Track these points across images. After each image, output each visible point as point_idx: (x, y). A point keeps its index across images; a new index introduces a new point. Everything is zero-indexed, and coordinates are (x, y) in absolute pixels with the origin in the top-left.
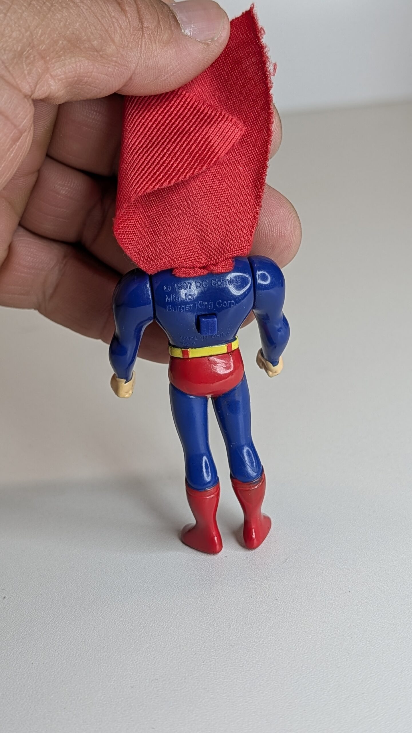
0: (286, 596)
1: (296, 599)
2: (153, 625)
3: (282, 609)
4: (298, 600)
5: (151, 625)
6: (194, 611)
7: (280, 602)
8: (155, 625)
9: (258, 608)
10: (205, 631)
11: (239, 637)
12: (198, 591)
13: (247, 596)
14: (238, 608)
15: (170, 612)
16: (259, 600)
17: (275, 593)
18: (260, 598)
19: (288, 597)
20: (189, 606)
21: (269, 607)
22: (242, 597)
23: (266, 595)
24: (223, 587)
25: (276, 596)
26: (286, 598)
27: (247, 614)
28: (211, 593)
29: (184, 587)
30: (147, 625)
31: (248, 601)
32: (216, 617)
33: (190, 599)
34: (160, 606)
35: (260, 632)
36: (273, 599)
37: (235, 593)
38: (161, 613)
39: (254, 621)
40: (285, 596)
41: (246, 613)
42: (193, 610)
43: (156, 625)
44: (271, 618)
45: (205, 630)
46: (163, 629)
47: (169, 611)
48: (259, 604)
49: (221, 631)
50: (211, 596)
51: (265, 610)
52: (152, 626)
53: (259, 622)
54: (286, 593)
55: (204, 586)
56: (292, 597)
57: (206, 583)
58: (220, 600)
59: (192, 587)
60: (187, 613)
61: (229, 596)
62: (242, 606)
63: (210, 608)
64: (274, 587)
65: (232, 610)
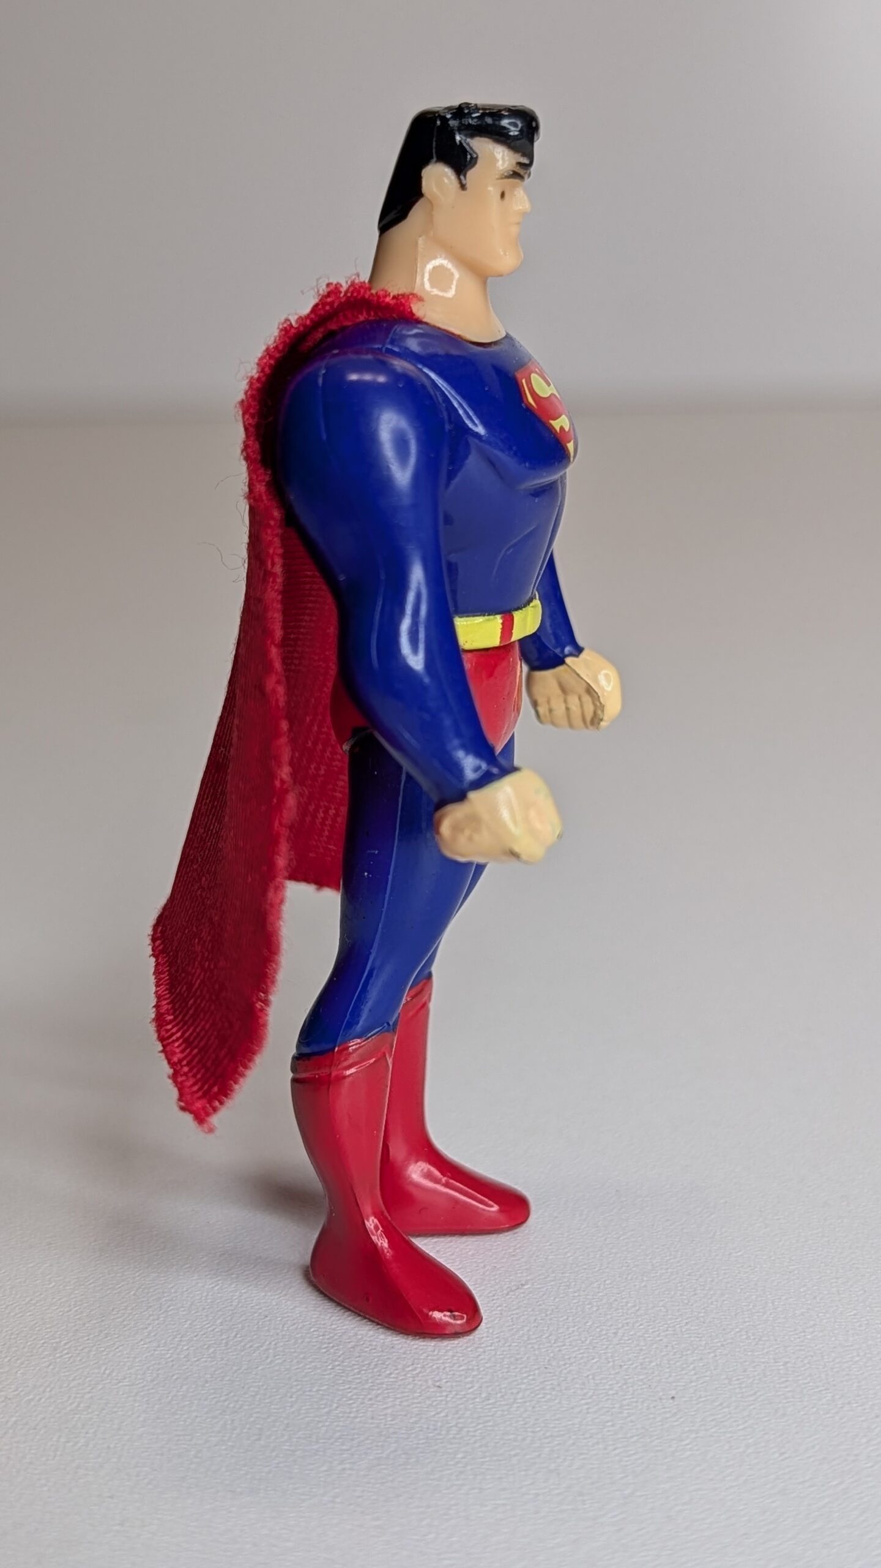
0: (472, 1382)
1: (499, 1395)
2: (37, 1398)
3: (442, 1414)
4: (502, 1396)
5: (31, 1397)
6: (177, 1379)
7: (447, 1396)
8: (41, 1399)
9: (370, 1399)
10: (176, 1438)
11: (269, 1472)
12: (217, 1330)
13: (354, 1365)
14: (310, 1391)
15: (105, 1370)
16: (386, 1380)
17: (444, 1368)
18: (391, 1374)
19: (477, 1386)
20: (171, 1364)
21: (405, 1403)
22: (339, 1365)
23: (415, 1369)
24: (297, 1328)
25: (444, 1376)
26: (469, 1386)
27: (328, 1413)
28: (251, 1341)
29: (184, 1313)
30: (19, 1394)
31: (350, 1379)
32: (232, 1405)
33: (184, 1345)
34: (86, 1350)
35: (340, 1467)
36: (430, 1382)
37: (324, 1350)
38: (78, 1369)
39: (338, 1434)
40: (469, 1379)
41: (326, 1410)
42: (175, 1377)
43: (43, 1400)
44: (394, 1433)
45: (179, 1435)
46: (59, 1413)
47: (103, 1368)
48: (378, 1389)
49: (223, 1447)
50: (251, 1347)
51: (389, 1411)
52: (30, 1401)
53: (353, 1440)
54: (475, 1373)
55: (244, 1318)
56: (488, 1387)
57: (255, 1313)
58: (271, 1362)
59: (207, 1316)
60: (152, 1381)
61: (302, 1356)
62: (325, 1387)
63: (227, 1378)
64: (447, 1351)
65: (289, 1395)
